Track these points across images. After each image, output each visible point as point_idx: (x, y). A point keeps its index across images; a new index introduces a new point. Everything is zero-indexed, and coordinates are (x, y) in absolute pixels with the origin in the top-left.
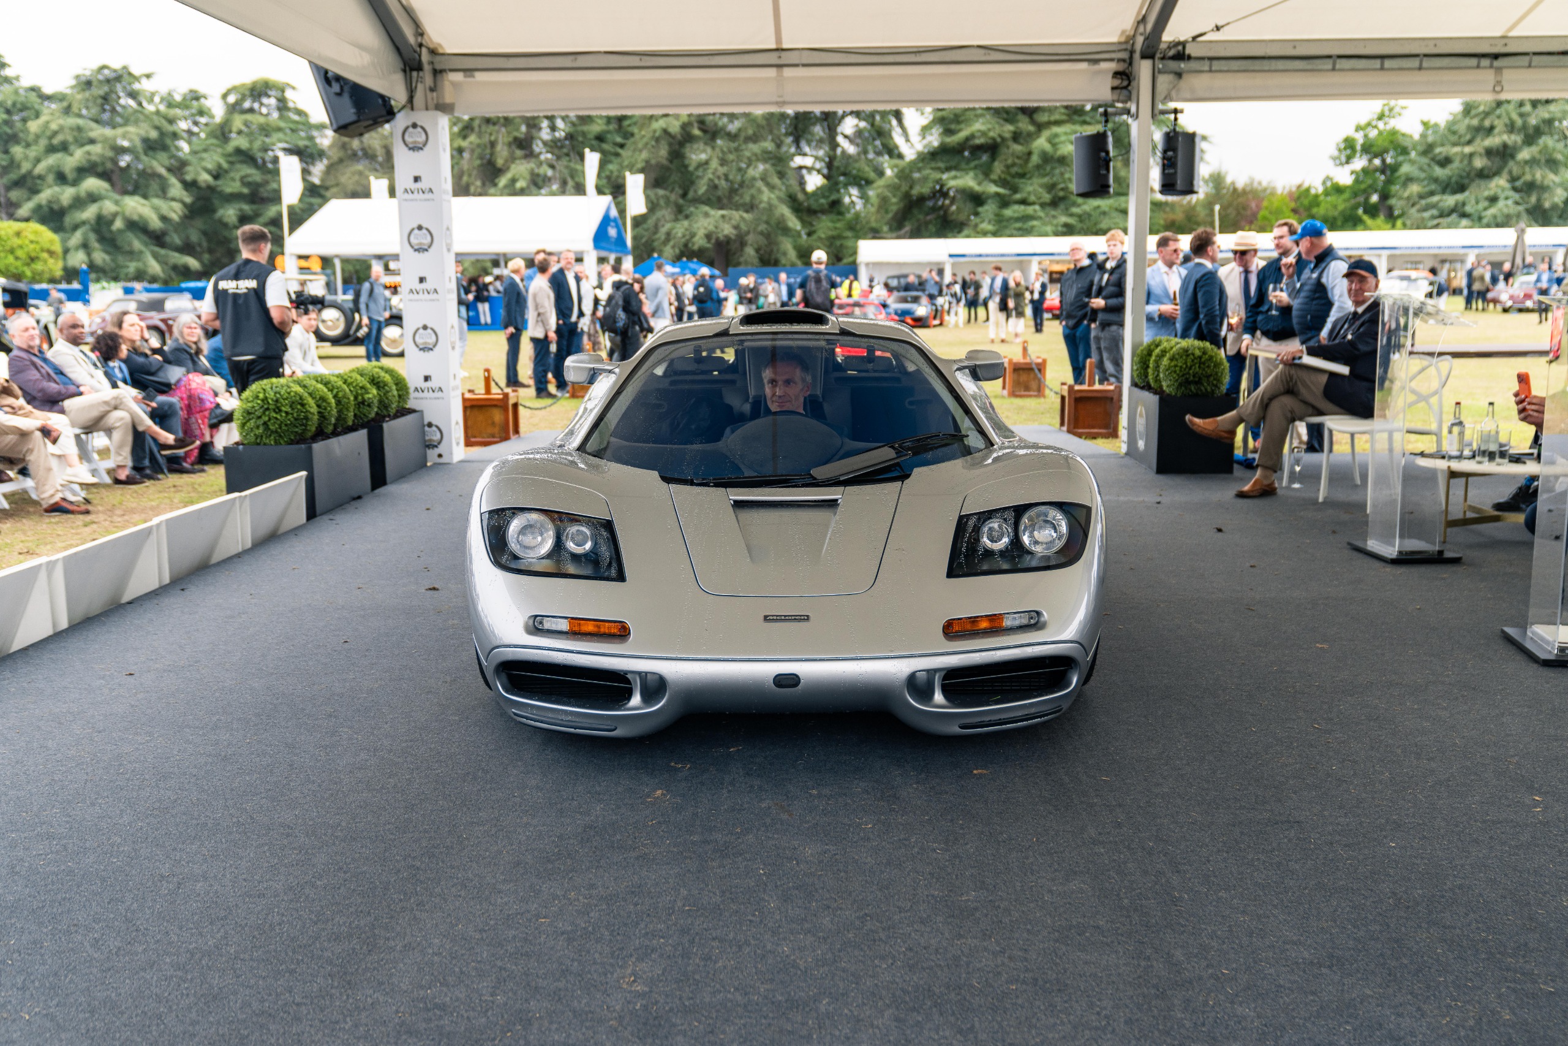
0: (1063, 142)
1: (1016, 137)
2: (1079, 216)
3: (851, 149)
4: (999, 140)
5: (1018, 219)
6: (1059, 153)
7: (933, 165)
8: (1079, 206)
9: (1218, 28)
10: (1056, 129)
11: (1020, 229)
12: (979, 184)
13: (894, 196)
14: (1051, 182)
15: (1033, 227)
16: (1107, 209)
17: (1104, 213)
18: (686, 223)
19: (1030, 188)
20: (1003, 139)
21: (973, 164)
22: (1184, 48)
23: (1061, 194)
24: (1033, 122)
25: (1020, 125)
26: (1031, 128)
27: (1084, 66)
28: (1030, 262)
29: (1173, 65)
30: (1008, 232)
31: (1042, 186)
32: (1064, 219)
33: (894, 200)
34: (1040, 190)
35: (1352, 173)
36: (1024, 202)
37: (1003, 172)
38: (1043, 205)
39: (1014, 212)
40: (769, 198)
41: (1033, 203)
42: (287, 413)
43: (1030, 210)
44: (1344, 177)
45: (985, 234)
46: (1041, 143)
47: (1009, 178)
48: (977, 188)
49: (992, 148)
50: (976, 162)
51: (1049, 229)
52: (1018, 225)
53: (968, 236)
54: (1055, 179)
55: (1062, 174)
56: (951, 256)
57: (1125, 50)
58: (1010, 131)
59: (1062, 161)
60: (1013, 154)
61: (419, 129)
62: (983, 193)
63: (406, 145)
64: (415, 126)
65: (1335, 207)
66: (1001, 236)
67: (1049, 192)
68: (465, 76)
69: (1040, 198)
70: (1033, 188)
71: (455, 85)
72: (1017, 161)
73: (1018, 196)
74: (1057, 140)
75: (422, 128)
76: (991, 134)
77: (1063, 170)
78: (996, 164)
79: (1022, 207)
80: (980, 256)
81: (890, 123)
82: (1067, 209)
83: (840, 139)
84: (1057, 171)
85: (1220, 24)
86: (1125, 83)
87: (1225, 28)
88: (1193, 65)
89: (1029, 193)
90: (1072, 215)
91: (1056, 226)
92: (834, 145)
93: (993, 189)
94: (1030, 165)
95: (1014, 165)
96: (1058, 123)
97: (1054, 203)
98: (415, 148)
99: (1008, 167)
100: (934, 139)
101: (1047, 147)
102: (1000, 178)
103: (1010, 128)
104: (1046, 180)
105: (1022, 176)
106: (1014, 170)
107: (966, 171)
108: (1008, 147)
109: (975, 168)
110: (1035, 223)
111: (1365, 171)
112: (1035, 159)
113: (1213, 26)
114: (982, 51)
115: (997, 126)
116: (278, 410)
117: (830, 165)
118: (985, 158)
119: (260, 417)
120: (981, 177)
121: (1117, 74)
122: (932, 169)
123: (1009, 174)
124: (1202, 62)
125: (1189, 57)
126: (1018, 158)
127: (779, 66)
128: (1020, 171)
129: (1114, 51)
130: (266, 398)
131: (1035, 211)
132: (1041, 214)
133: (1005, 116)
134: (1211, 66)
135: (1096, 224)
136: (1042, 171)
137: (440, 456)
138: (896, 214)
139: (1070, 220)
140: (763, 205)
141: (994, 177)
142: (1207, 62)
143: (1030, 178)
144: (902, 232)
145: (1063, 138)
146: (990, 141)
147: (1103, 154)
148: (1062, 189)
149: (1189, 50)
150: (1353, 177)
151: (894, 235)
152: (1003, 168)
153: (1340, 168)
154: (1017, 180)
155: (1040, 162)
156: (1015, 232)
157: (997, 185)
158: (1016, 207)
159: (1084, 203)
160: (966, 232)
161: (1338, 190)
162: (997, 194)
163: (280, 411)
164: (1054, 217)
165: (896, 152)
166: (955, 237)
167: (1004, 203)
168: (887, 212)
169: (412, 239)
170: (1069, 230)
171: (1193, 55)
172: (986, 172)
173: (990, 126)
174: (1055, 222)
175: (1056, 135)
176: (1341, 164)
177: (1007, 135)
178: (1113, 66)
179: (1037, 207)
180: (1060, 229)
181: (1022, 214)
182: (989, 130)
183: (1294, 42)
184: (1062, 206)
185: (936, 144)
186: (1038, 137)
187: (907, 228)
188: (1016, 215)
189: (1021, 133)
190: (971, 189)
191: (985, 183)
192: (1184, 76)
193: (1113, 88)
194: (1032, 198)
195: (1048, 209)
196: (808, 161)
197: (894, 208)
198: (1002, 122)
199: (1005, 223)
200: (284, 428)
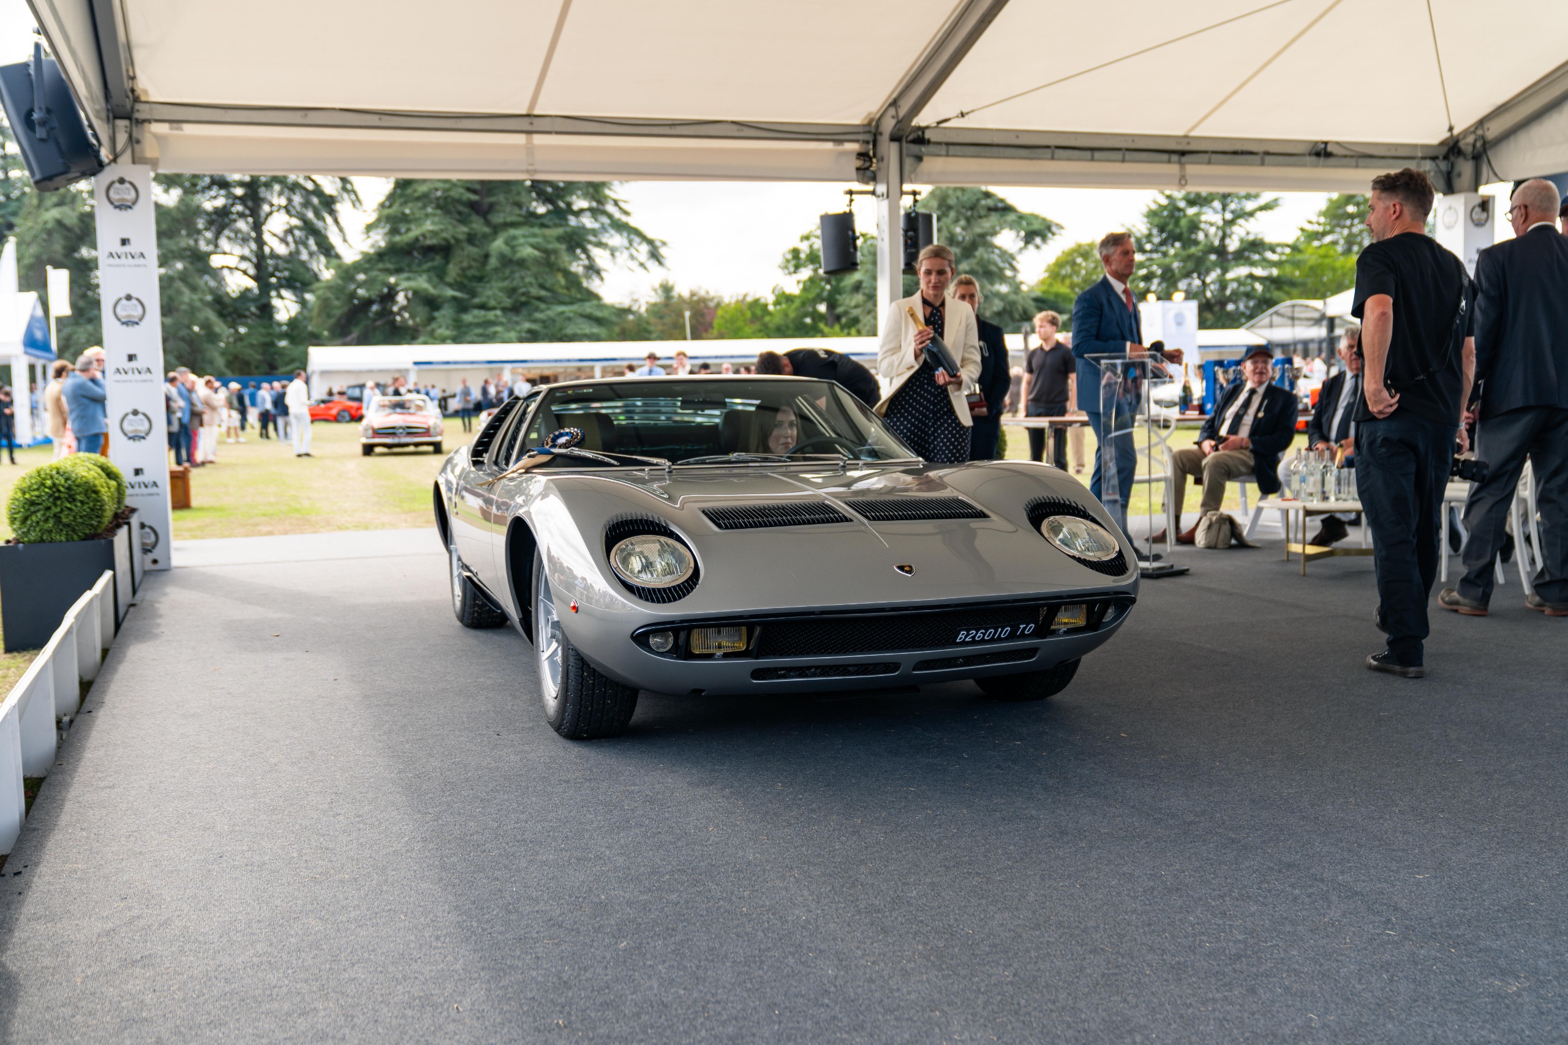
0: (522, 245)
1: (471, 239)
2: (543, 322)
3: (282, 250)
4: (452, 241)
5: (478, 325)
6: (518, 255)
7: (381, 266)
8: (542, 311)
9: (963, 115)
10: (513, 232)
11: (481, 335)
12: (435, 287)
13: (338, 299)
14: (511, 286)
15: (495, 333)
16: (571, 315)
17: (569, 319)
18: (90, 328)
19: (489, 293)
20: (457, 240)
21: (426, 266)
22: (923, 133)
23: (523, 299)
24: (488, 223)
25: (474, 226)
26: (486, 230)
27: (829, 146)
28: (501, 369)
29: (915, 149)
30: (468, 338)
31: (502, 290)
32: (527, 325)
33: (337, 303)
34: (500, 294)
35: (798, 282)
36: (483, 307)
37: (458, 275)
38: (504, 310)
39: (475, 317)
40: (192, 300)
41: (494, 308)
42: (82, 502)
43: (490, 315)
44: (793, 285)
45: (443, 340)
46: (498, 244)
47: (466, 282)
48: (432, 291)
49: (445, 250)
50: (429, 264)
51: (513, 335)
52: (479, 331)
53: (425, 343)
54: (515, 283)
55: (522, 278)
56: (416, 363)
57: (869, 132)
58: (464, 233)
59: (522, 263)
60: (468, 256)
61: (127, 185)
62: (439, 297)
63: (111, 203)
64: (122, 181)
65: (786, 315)
66: (461, 342)
67: (509, 297)
68: (171, 129)
69: (500, 303)
70: (492, 292)
71: (158, 138)
72: (473, 264)
73: (477, 301)
74: (515, 243)
75: (131, 184)
76: (445, 235)
77: (523, 273)
78: (451, 266)
79: (482, 312)
80: (448, 363)
81: (324, 220)
82: (530, 315)
83: (267, 237)
84: (517, 275)
85: (965, 111)
86: (867, 164)
87: (970, 115)
88: (931, 149)
89: (489, 297)
90: (535, 321)
91: (520, 332)
92: (260, 242)
93: (450, 292)
94: (488, 268)
95: (470, 267)
96: (514, 225)
97: (516, 309)
98: (123, 206)
99: (463, 270)
100: (379, 239)
101: (506, 250)
102: (456, 281)
103: (465, 229)
104: (506, 284)
105: (480, 279)
106: (470, 273)
107: (419, 273)
108: (463, 249)
109: (428, 270)
110: (499, 329)
111: (811, 280)
112: (493, 262)
113: (958, 112)
114: (736, 127)
115: (450, 227)
116: (72, 499)
117: (259, 266)
118: (438, 260)
119: (48, 508)
120: (435, 280)
121: (861, 155)
122: (381, 270)
123: (465, 276)
124: (939, 147)
125: (929, 142)
126: (474, 260)
127: (529, 132)
128: (477, 273)
129: (858, 133)
130: (54, 484)
131: (496, 316)
132: (504, 320)
133: (458, 217)
134: (948, 151)
135: (561, 329)
136: (500, 275)
137: (155, 562)
138: (339, 320)
139: (534, 327)
140: (183, 307)
141: (449, 279)
142: (944, 147)
143: (488, 282)
144: (349, 339)
145: (521, 241)
146: (443, 243)
147: (850, 233)
148: (523, 294)
149: (928, 135)
150: (801, 286)
151: (340, 341)
152: (458, 271)
153: (788, 277)
154: (475, 284)
155: (498, 265)
156: (475, 339)
157: (454, 289)
158: (476, 312)
159: (548, 309)
160: (421, 339)
161: (787, 299)
162: (454, 298)
163: (74, 500)
164: (517, 323)
165: (333, 253)
166: (409, 343)
167: (462, 307)
168: (329, 316)
169: (119, 310)
170: (533, 337)
171: (933, 139)
172: (440, 275)
173: (442, 227)
174: (518, 328)
175: (514, 238)
176: (790, 273)
177: (462, 237)
178: (855, 147)
179: (499, 312)
180: (524, 335)
181: (483, 319)
182: (442, 230)
183: (1018, 133)
184: (524, 312)
185: (383, 244)
186: (494, 239)
187: (355, 334)
188: (476, 321)
189: (475, 235)
190: (425, 290)
191: (441, 286)
192: (925, 159)
193: (858, 169)
194: (492, 303)
195: (510, 315)
196: (232, 261)
197: (337, 313)
198: (454, 222)
199: (464, 329)
200: (80, 520)
